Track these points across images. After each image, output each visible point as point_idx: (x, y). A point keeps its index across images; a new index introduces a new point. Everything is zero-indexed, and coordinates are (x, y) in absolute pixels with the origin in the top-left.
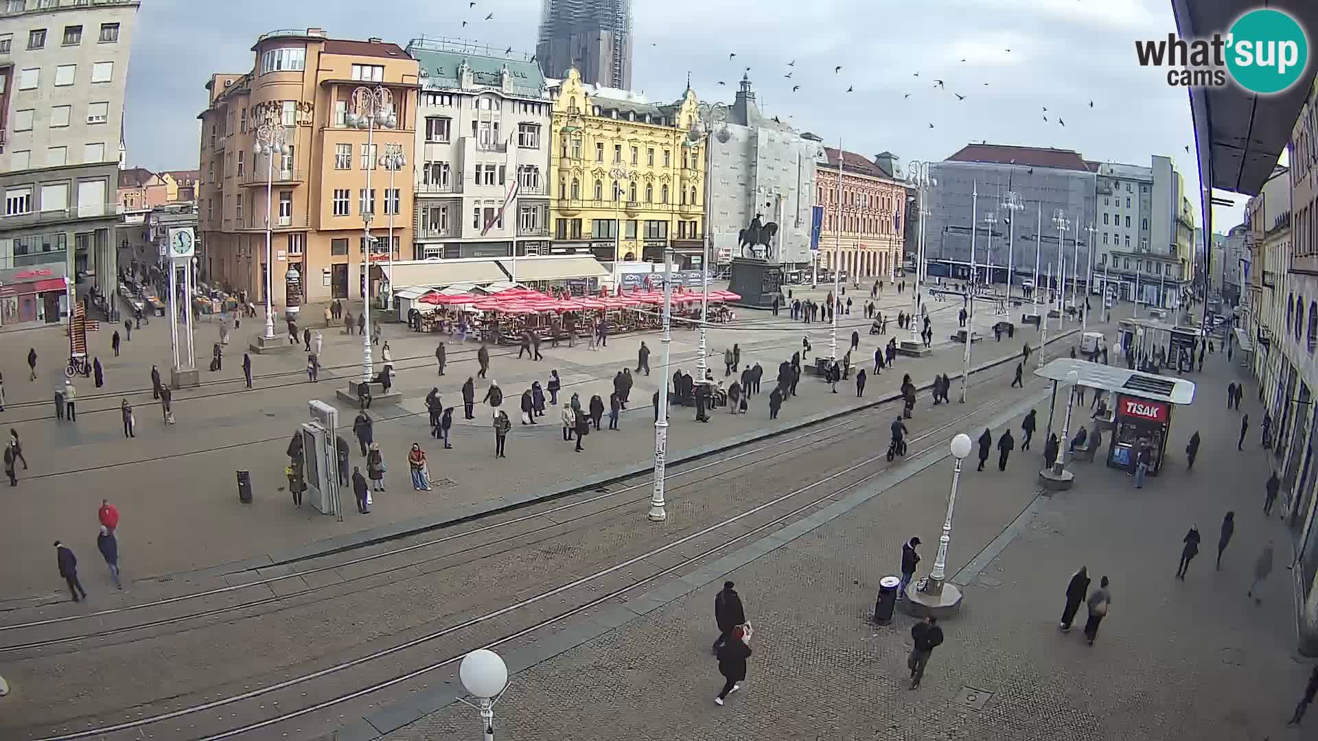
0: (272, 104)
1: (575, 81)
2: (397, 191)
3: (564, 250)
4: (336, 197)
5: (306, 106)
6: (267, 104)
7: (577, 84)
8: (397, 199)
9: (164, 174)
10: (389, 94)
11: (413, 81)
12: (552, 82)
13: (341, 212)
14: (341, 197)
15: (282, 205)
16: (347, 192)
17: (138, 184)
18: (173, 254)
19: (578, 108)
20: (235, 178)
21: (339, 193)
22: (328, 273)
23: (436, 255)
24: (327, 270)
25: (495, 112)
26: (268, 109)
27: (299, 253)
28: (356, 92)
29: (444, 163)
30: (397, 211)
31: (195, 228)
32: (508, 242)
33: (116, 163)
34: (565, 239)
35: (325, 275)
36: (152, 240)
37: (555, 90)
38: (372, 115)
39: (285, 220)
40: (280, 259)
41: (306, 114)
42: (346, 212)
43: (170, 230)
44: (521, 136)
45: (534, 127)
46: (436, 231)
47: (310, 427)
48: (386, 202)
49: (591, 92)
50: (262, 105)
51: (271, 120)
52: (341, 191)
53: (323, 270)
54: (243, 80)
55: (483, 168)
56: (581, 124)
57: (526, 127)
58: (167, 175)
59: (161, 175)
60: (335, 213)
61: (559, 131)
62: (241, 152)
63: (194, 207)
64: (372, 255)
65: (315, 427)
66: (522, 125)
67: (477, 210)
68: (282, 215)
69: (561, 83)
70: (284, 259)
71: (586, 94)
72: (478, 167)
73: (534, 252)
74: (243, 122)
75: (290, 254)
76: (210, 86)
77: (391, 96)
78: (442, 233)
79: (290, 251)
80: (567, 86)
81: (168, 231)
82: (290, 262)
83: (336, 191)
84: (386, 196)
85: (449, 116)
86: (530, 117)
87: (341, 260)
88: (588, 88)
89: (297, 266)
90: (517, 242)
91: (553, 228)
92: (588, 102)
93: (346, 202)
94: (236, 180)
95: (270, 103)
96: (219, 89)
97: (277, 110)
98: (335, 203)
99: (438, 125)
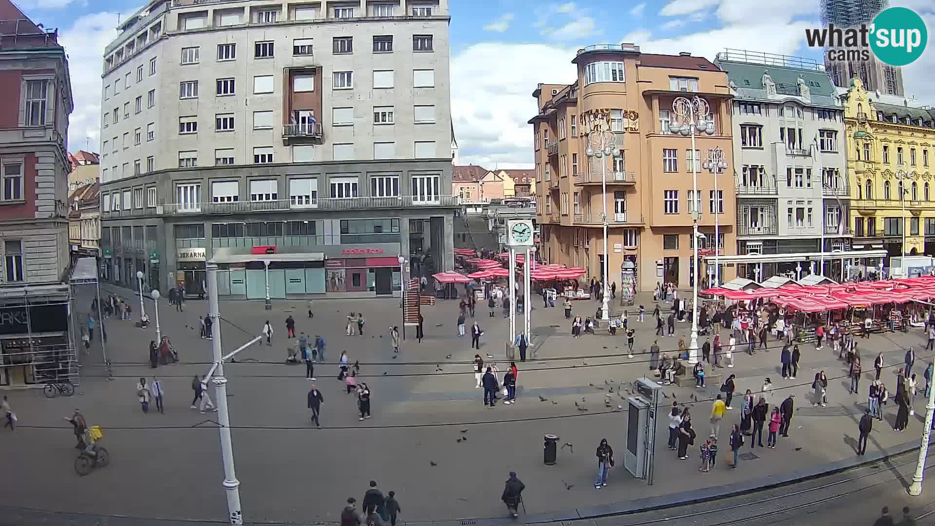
0: (600, 112)
1: (860, 88)
2: (721, 192)
3: (862, 247)
4: (666, 197)
5: (632, 114)
6: (594, 111)
7: (862, 91)
8: (721, 199)
9: (500, 171)
10: (705, 104)
11: (724, 91)
12: (841, 91)
13: (671, 211)
14: (671, 197)
15: (617, 203)
16: (676, 192)
17: (474, 180)
18: (512, 242)
19: (865, 114)
20: (571, 176)
21: (668, 193)
22: (661, 265)
23: (756, 251)
24: (660, 262)
25: (797, 119)
26: (596, 117)
27: (633, 247)
28: (676, 102)
29: (760, 167)
30: (721, 210)
31: (534, 221)
32: (817, 239)
33: (450, 160)
34: (863, 236)
35: (659, 267)
36: (490, 229)
37: (845, 98)
38: (692, 122)
39: (620, 217)
40: (616, 251)
41: (633, 121)
42: (676, 211)
43: (509, 221)
44: (822, 141)
45: (832, 133)
46: (756, 228)
47: (635, 401)
48: (711, 202)
49: (874, 100)
50: (589, 113)
51: (600, 126)
52: (671, 192)
53: (656, 262)
54: (567, 90)
55: (793, 171)
56: (870, 130)
57: (825, 134)
58: (503, 173)
59: (496, 173)
60: (666, 211)
61: (852, 135)
62: (575, 155)
63: (532, 202)
64: (701, 250)
65: (640, 401)
66: (822, 132)
67: (790, 210)
68: (617, 211)
69: (849, 91)
70: (620, 251)
71: (870, 100)
72: (789, 170)
73: (839, 248)
74: (573, 128)
75: (626, 247)
76: (537, 94)
77: (707, 105)
78: (762, 230)
79: (626, 244)
80: (854, 95)
81: (507, 222)
82: (626, 254)
83: (666, 192)
84: (711, 197)
85: (760, 124)
86: (827, 124)
87: (671, 253)
88: (871, 95)
89: (633, 258)
90: (825, 239)
91: (853, 227)
92: (874, 109)
93: (676, 202)
94: (572, 180)
95: (597, 111)
96: (546, 97)
97: (605, 118)
98: (666, 202)
99: (752, 131)
